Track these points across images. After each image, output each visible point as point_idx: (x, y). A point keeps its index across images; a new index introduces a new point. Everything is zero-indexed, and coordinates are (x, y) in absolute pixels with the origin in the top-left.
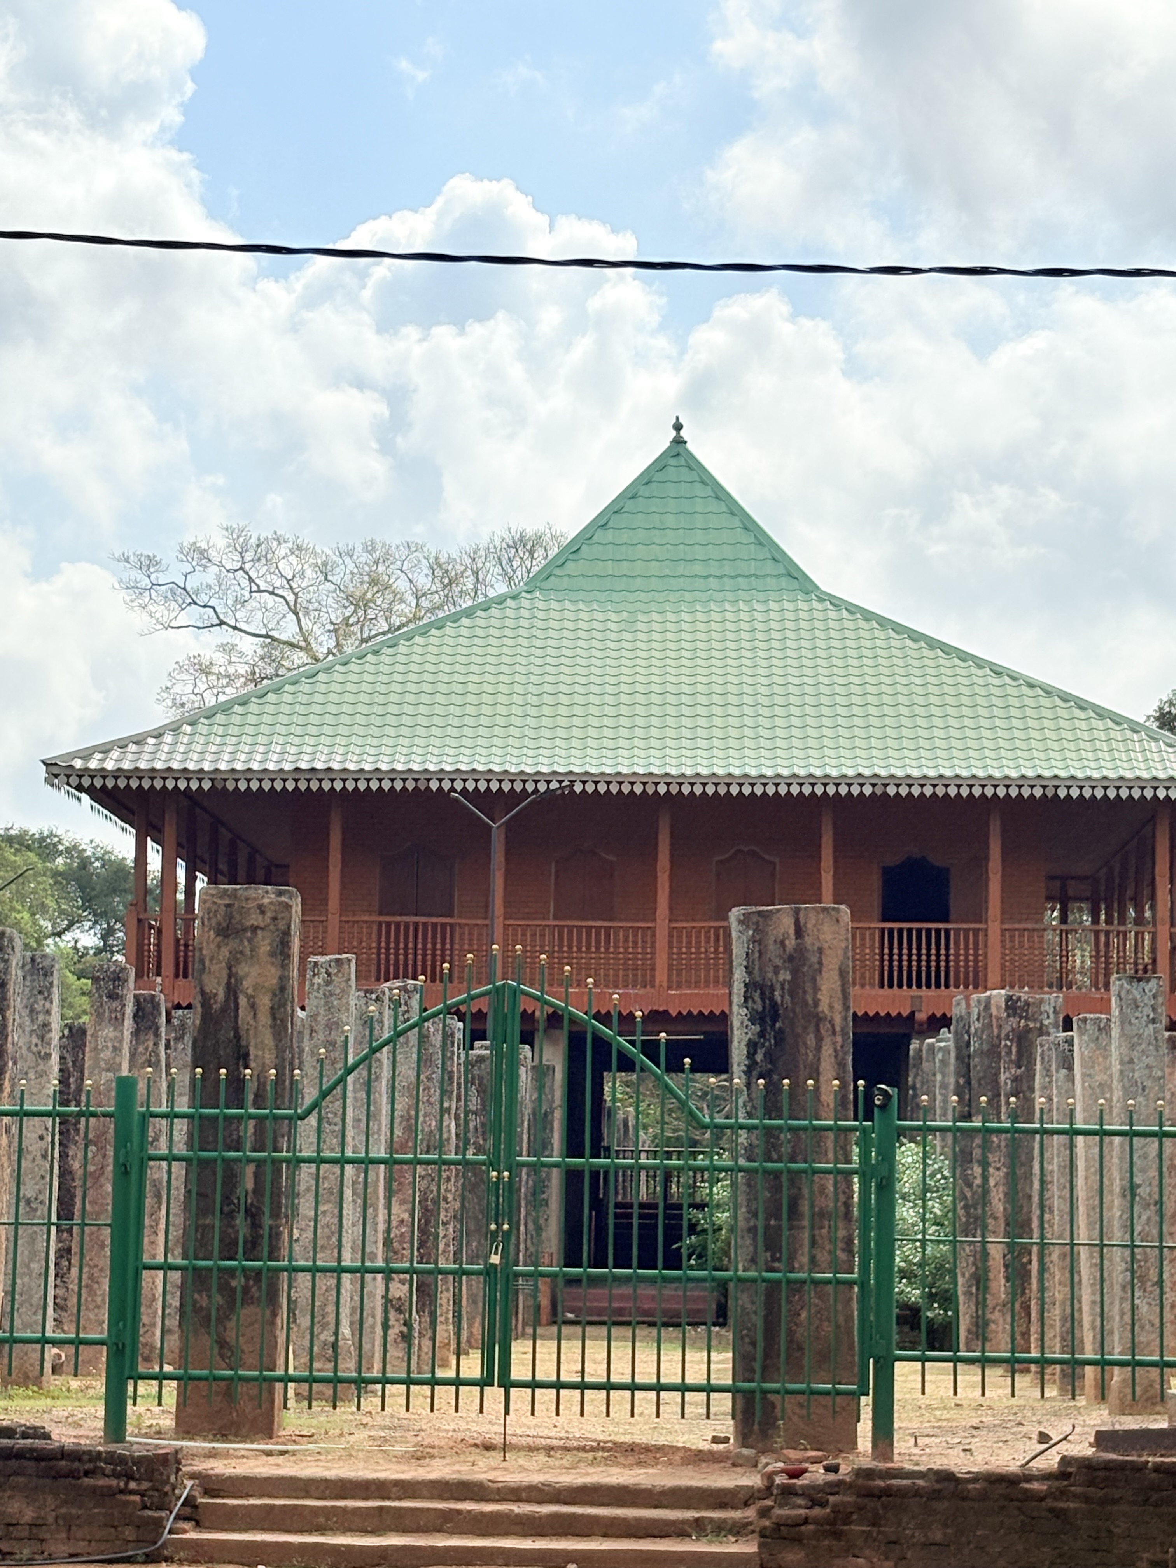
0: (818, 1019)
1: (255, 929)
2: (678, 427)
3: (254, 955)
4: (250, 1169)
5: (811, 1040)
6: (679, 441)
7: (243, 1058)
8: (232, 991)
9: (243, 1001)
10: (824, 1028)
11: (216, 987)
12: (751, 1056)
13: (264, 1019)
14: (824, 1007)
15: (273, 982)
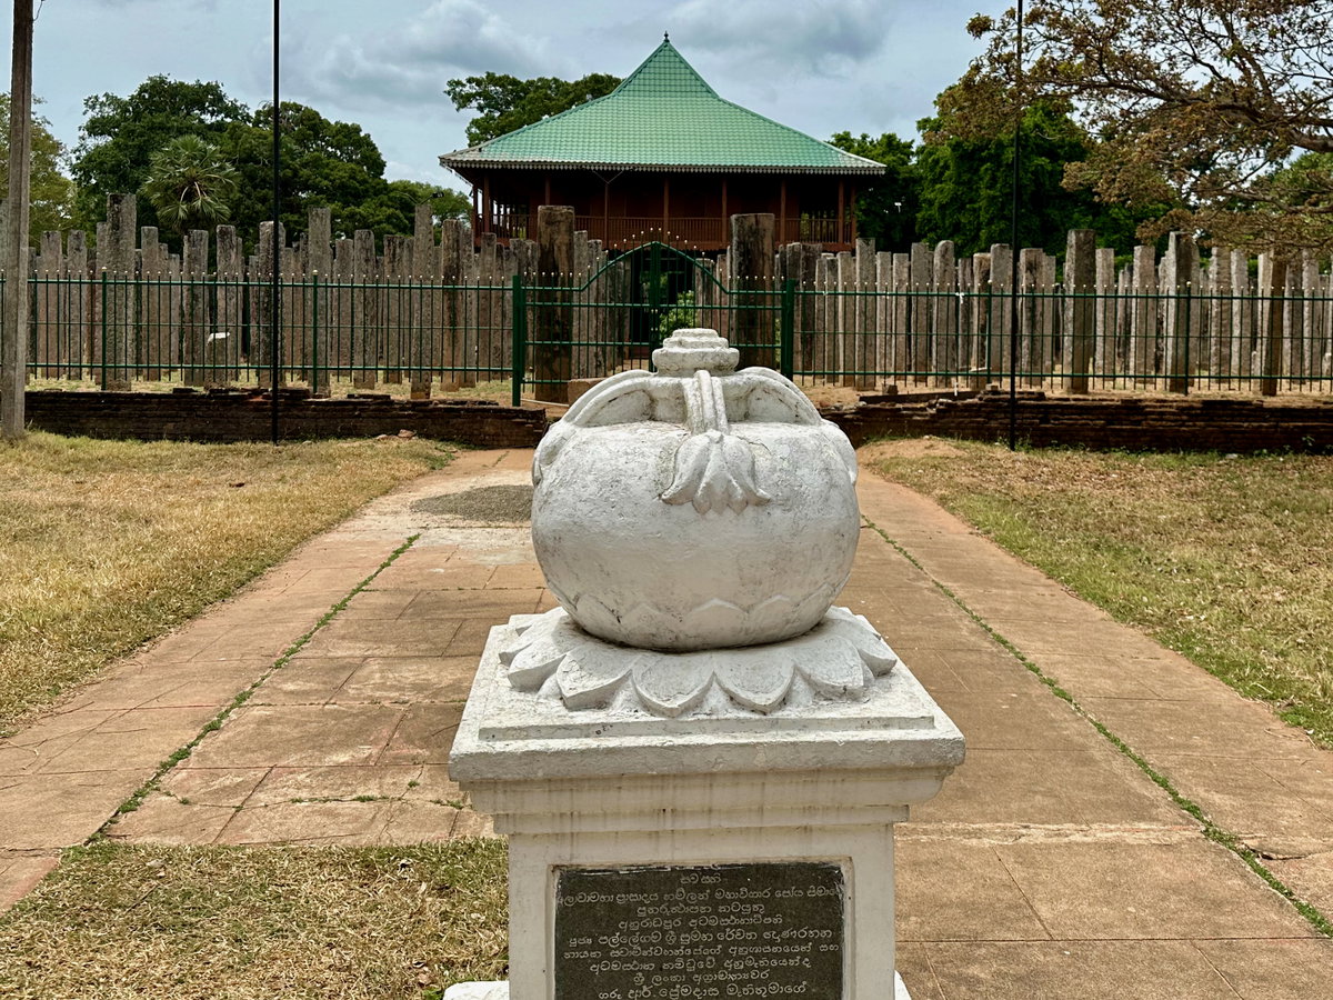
0: (764, 254)
1: (559, 222)
2: (666, 35)
3: (559, 232)
4: (559, 309)
5: (761, 262)
6: (667, 41)
7: (556, 269)
8: (552, 244)
9: (556, 248)
10: (766, 258)
11: (545, 242)
12: (740, 268)
13: (564, 255)
14: (765, 250)
15: (567, 241)
